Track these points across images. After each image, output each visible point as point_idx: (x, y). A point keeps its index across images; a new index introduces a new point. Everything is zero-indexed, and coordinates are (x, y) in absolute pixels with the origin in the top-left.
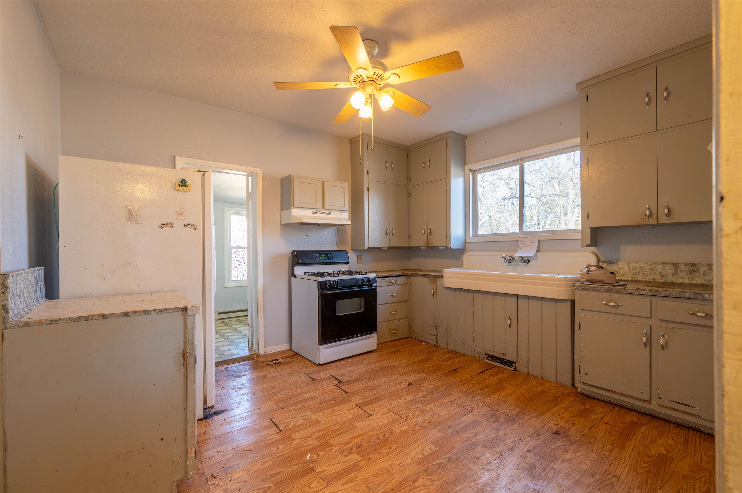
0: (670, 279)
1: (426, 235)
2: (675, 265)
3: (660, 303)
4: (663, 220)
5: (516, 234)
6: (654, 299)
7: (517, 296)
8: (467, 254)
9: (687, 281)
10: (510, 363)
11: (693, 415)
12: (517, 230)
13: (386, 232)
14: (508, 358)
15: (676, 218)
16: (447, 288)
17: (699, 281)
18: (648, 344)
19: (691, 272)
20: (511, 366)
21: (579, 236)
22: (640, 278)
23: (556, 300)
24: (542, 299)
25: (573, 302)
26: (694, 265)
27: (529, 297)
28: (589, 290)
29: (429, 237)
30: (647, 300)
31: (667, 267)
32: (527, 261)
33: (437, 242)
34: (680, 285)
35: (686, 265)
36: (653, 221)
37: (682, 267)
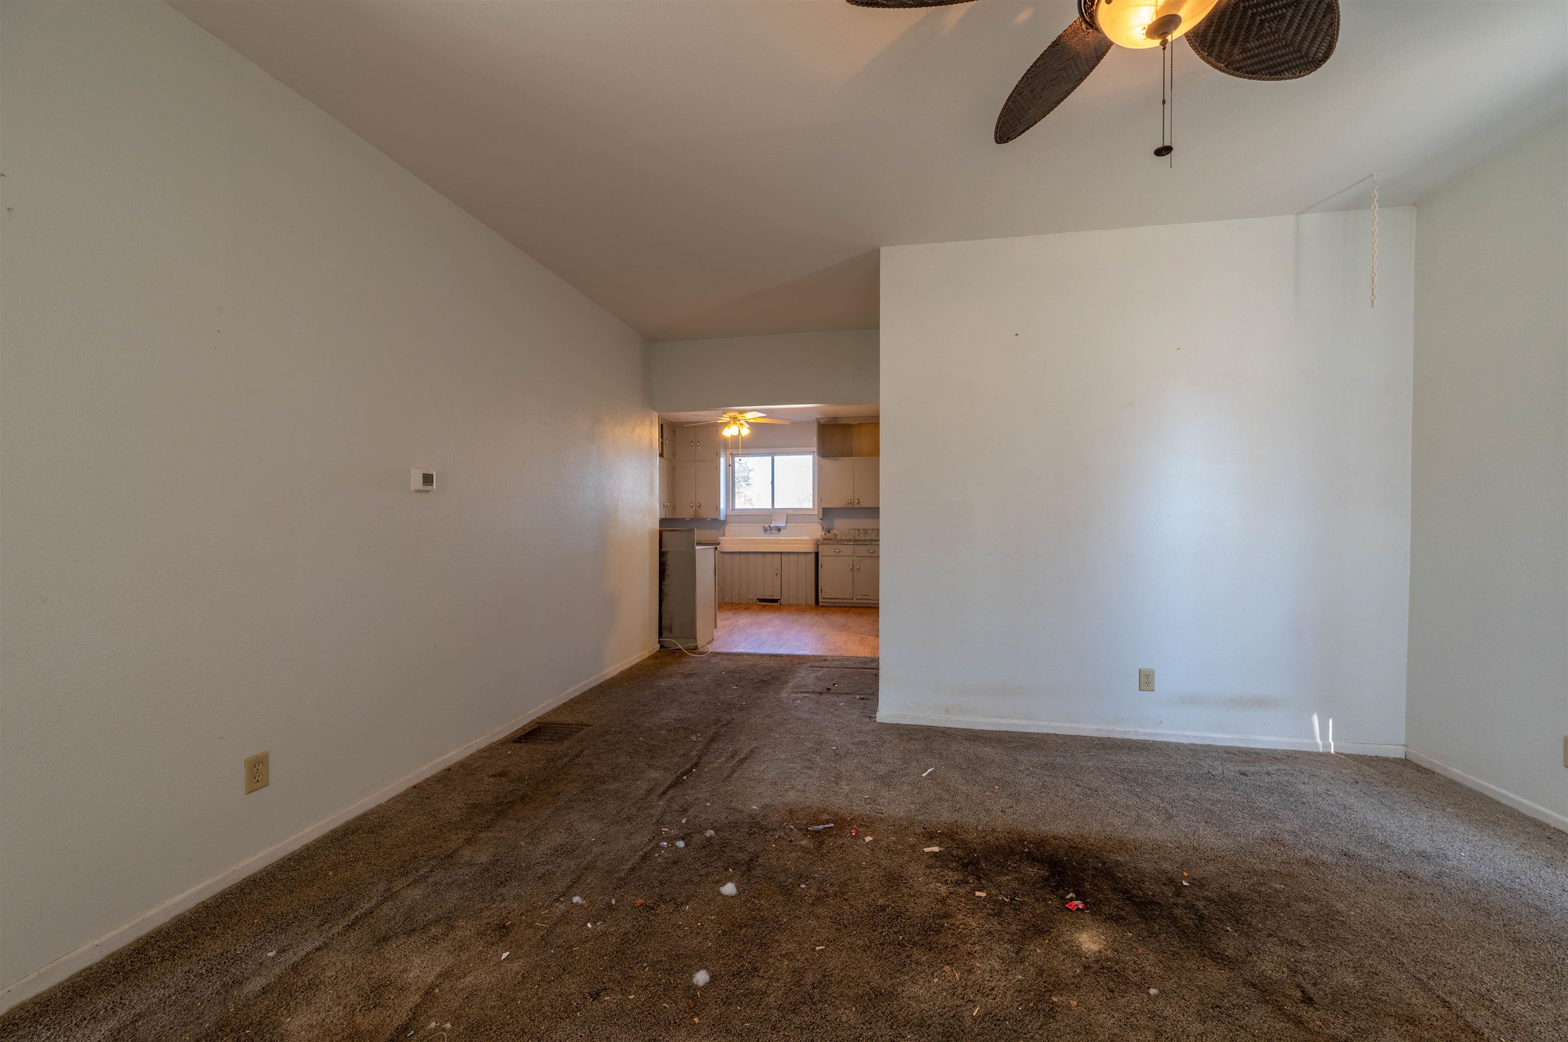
0: (857, 538)
1: (694, 508)
2: (859, 530)
3: (858, 547)
4: (856, 506)
5: (770, 510)
6: (855, 546)
7: (781, 552)
8: (729, 525)
9: (863, 539)
10: (776, 601)
11: (868, 599)
12: (770, 507)
13: (664, 504)
14: (775, 598)
15: (863, 505)
16: (723, 553)
17: (868, 538)
18: (852, 570)
19: (865, 534)
20: (777, 602)
21: (816, 513)
22: (844, 538)
23: (806, 553)
24: (798, 553)
25: (817, 554)
26: (866, 530)
27: (789, 553)
28: (826, 544)
29: (697, 509)
30: (852, 546)
31: (856, 531)
32: (779, 530)
33: (707, 514)
34: (861, 540)
35: (863, 530)
36: (851, 506)
37: (861, 531)
